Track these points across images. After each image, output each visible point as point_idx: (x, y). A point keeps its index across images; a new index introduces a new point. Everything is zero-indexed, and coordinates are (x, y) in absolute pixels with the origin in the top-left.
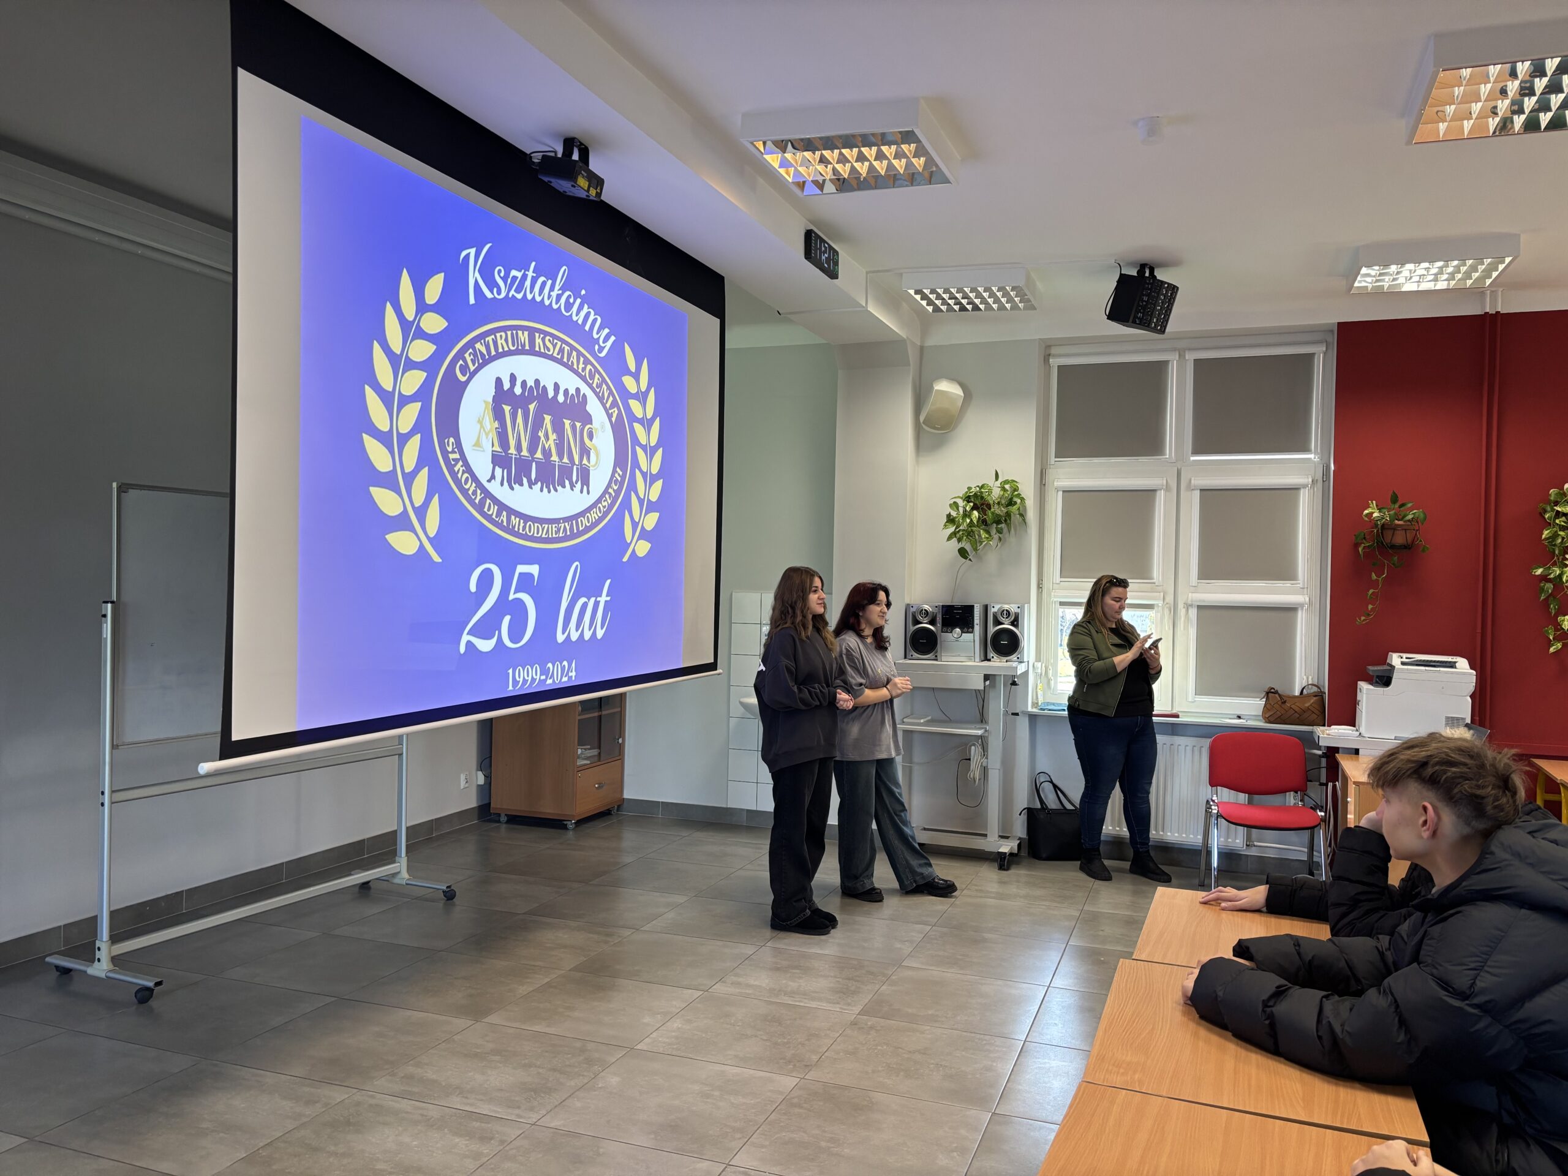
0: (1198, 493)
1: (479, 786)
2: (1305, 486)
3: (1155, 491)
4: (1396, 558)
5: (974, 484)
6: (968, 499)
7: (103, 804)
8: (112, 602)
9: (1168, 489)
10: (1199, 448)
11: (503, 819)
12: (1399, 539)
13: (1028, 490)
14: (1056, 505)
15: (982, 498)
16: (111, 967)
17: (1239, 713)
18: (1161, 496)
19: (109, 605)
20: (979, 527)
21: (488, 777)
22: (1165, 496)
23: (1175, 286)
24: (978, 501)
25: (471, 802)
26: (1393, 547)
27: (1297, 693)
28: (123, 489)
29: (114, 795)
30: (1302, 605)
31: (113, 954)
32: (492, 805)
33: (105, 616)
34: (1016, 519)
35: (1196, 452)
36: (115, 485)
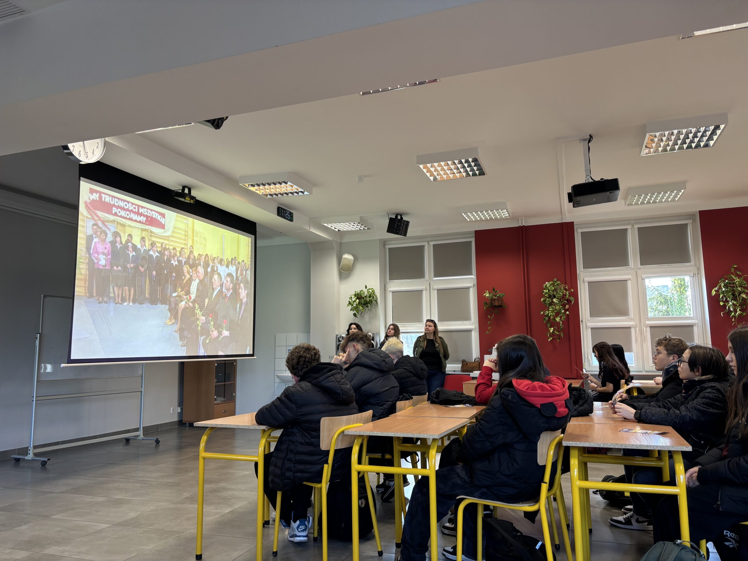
0: (436, 291)
1: (178, 413)
2: (471, 287)
3: (422, 291)
4: (496, 310)
5: (358, 291)
6: (355, 295)
7: (33, 401)
8: (39, 333)
9: (426, 290)
10: (436, 276)
11: (187, 425)
12: (496, 304)
13: (378, 293)
14: (390, 297)
15: (360, 295)
16: (33, 456)
17: (455, 370)
18: (424, 292)
19: (38, 334)
20: (360, 305)
21: (182, 409)
22: (426, 292)
23: (408, 221)
24: (359, 296)
25: (175, 419)
26: (495, 306)
27: (474, 361)
28: (45, 297)
29: (37, 398)
30: (473, 329)
31: (34, 452)
32: (183, 420)
33: (37, 338)
34: (374, 302)
35: (435, 276)
36: (42, 295)
